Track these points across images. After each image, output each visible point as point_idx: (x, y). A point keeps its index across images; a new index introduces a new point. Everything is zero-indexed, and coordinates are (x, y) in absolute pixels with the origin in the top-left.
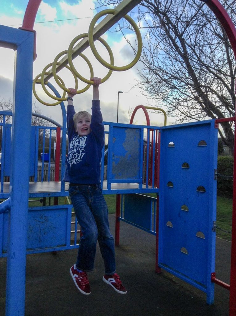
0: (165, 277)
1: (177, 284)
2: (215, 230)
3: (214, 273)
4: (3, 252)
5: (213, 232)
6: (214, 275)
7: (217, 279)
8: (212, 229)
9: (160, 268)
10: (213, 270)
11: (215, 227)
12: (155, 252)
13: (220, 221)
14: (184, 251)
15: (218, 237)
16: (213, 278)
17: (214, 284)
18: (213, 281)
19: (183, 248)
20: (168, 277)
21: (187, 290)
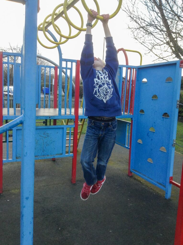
0: (135, 179)
1: (144, 184)
2: (174, 146)
3: (172, 177)
4: (17, 158)
5: (173, 147)
6: (171, 178)
7: (173, 182)
8: (172, 145)
9: (131, 172)
10: (171, 175)
11: (174, 144)
12: (128, 162)
13: (181, 141)
14: (150, 160)
15: (178, 153)
16: (171, 180)
17: (172, 185)
18: (171, 183)
19: (150, 159)
20: (137, 179)
21: (151, 189)
